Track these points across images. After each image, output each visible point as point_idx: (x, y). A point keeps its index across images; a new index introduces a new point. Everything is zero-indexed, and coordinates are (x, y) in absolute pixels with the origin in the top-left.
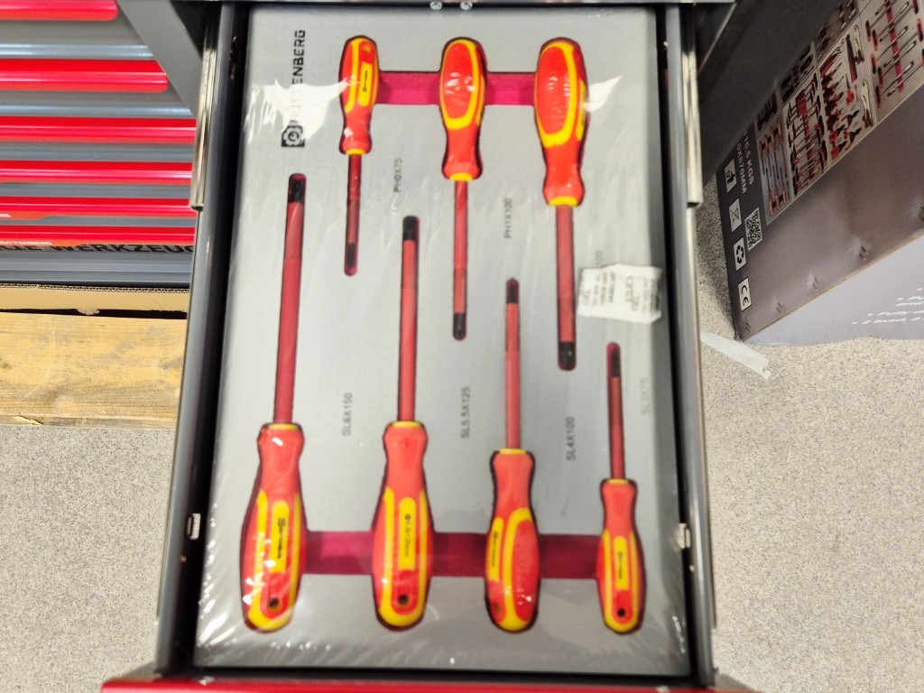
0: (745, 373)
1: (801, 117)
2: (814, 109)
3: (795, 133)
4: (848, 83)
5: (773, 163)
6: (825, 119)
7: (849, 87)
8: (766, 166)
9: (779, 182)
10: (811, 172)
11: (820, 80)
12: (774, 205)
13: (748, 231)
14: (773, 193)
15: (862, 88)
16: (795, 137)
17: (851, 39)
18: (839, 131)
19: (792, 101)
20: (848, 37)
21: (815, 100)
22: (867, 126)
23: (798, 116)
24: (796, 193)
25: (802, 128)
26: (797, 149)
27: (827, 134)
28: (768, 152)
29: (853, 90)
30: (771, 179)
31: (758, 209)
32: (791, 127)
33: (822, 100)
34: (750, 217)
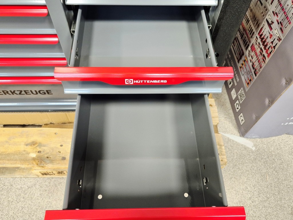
0: (246, 148)
1: (254, 51)
2: (258, 47)
3: (252, 57)
4: (269, 32)
5: (245, 71)
6: (263, 47)
7: (270, 33)
8: (243, 73)
9: (249, 76)
10: (260, 66)
11: (258, 37)
12: (248, 84)
13: (239, 97)
14: (247, 80)
15: (275, 31)
16: (252, 58)
17: (268, 19)
18: (269, 48)
19: (249, 48)
20: (267, 19)
21: (258, 44)
22: (279, 41)
23: (252, 52)
24: (256, 76)
25: (255, 54)
26: (254, 62)
27: (264, 51)
28: (243, 68)
29: (271, 33)
30: (246, 76)
31: (242, 88)
32: (250, 56)
33: (260, 42)
34: (240, 92)
